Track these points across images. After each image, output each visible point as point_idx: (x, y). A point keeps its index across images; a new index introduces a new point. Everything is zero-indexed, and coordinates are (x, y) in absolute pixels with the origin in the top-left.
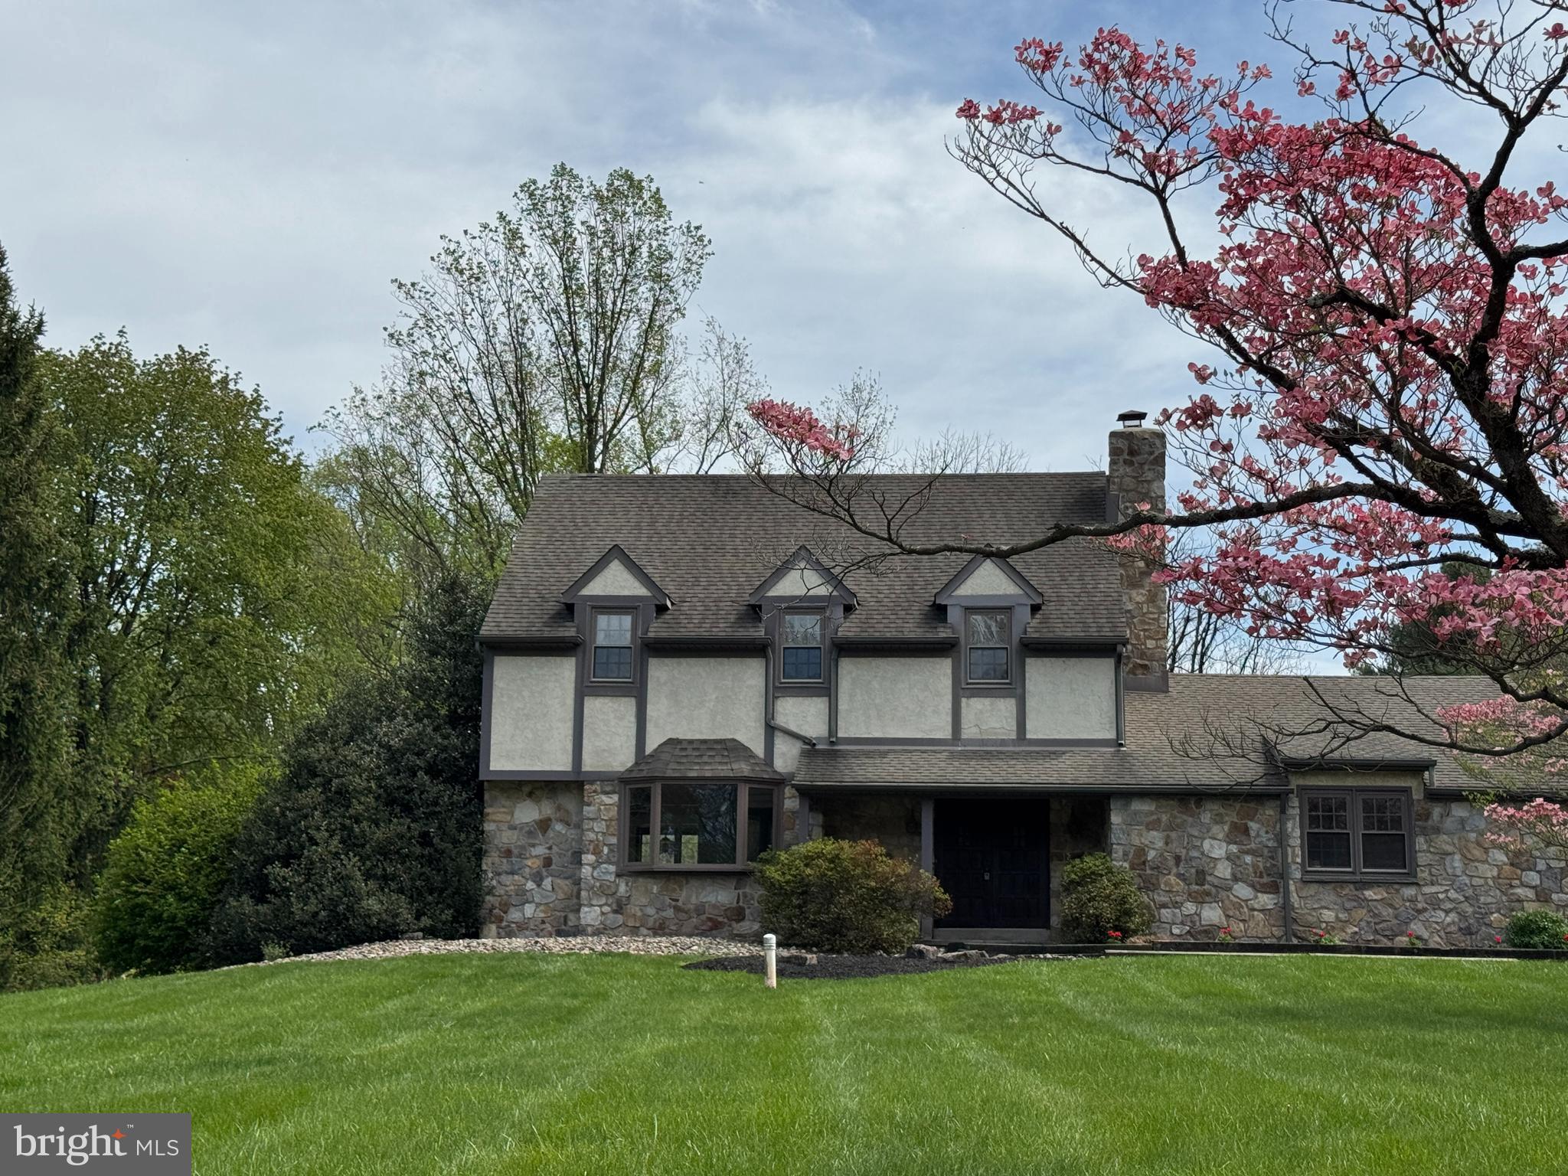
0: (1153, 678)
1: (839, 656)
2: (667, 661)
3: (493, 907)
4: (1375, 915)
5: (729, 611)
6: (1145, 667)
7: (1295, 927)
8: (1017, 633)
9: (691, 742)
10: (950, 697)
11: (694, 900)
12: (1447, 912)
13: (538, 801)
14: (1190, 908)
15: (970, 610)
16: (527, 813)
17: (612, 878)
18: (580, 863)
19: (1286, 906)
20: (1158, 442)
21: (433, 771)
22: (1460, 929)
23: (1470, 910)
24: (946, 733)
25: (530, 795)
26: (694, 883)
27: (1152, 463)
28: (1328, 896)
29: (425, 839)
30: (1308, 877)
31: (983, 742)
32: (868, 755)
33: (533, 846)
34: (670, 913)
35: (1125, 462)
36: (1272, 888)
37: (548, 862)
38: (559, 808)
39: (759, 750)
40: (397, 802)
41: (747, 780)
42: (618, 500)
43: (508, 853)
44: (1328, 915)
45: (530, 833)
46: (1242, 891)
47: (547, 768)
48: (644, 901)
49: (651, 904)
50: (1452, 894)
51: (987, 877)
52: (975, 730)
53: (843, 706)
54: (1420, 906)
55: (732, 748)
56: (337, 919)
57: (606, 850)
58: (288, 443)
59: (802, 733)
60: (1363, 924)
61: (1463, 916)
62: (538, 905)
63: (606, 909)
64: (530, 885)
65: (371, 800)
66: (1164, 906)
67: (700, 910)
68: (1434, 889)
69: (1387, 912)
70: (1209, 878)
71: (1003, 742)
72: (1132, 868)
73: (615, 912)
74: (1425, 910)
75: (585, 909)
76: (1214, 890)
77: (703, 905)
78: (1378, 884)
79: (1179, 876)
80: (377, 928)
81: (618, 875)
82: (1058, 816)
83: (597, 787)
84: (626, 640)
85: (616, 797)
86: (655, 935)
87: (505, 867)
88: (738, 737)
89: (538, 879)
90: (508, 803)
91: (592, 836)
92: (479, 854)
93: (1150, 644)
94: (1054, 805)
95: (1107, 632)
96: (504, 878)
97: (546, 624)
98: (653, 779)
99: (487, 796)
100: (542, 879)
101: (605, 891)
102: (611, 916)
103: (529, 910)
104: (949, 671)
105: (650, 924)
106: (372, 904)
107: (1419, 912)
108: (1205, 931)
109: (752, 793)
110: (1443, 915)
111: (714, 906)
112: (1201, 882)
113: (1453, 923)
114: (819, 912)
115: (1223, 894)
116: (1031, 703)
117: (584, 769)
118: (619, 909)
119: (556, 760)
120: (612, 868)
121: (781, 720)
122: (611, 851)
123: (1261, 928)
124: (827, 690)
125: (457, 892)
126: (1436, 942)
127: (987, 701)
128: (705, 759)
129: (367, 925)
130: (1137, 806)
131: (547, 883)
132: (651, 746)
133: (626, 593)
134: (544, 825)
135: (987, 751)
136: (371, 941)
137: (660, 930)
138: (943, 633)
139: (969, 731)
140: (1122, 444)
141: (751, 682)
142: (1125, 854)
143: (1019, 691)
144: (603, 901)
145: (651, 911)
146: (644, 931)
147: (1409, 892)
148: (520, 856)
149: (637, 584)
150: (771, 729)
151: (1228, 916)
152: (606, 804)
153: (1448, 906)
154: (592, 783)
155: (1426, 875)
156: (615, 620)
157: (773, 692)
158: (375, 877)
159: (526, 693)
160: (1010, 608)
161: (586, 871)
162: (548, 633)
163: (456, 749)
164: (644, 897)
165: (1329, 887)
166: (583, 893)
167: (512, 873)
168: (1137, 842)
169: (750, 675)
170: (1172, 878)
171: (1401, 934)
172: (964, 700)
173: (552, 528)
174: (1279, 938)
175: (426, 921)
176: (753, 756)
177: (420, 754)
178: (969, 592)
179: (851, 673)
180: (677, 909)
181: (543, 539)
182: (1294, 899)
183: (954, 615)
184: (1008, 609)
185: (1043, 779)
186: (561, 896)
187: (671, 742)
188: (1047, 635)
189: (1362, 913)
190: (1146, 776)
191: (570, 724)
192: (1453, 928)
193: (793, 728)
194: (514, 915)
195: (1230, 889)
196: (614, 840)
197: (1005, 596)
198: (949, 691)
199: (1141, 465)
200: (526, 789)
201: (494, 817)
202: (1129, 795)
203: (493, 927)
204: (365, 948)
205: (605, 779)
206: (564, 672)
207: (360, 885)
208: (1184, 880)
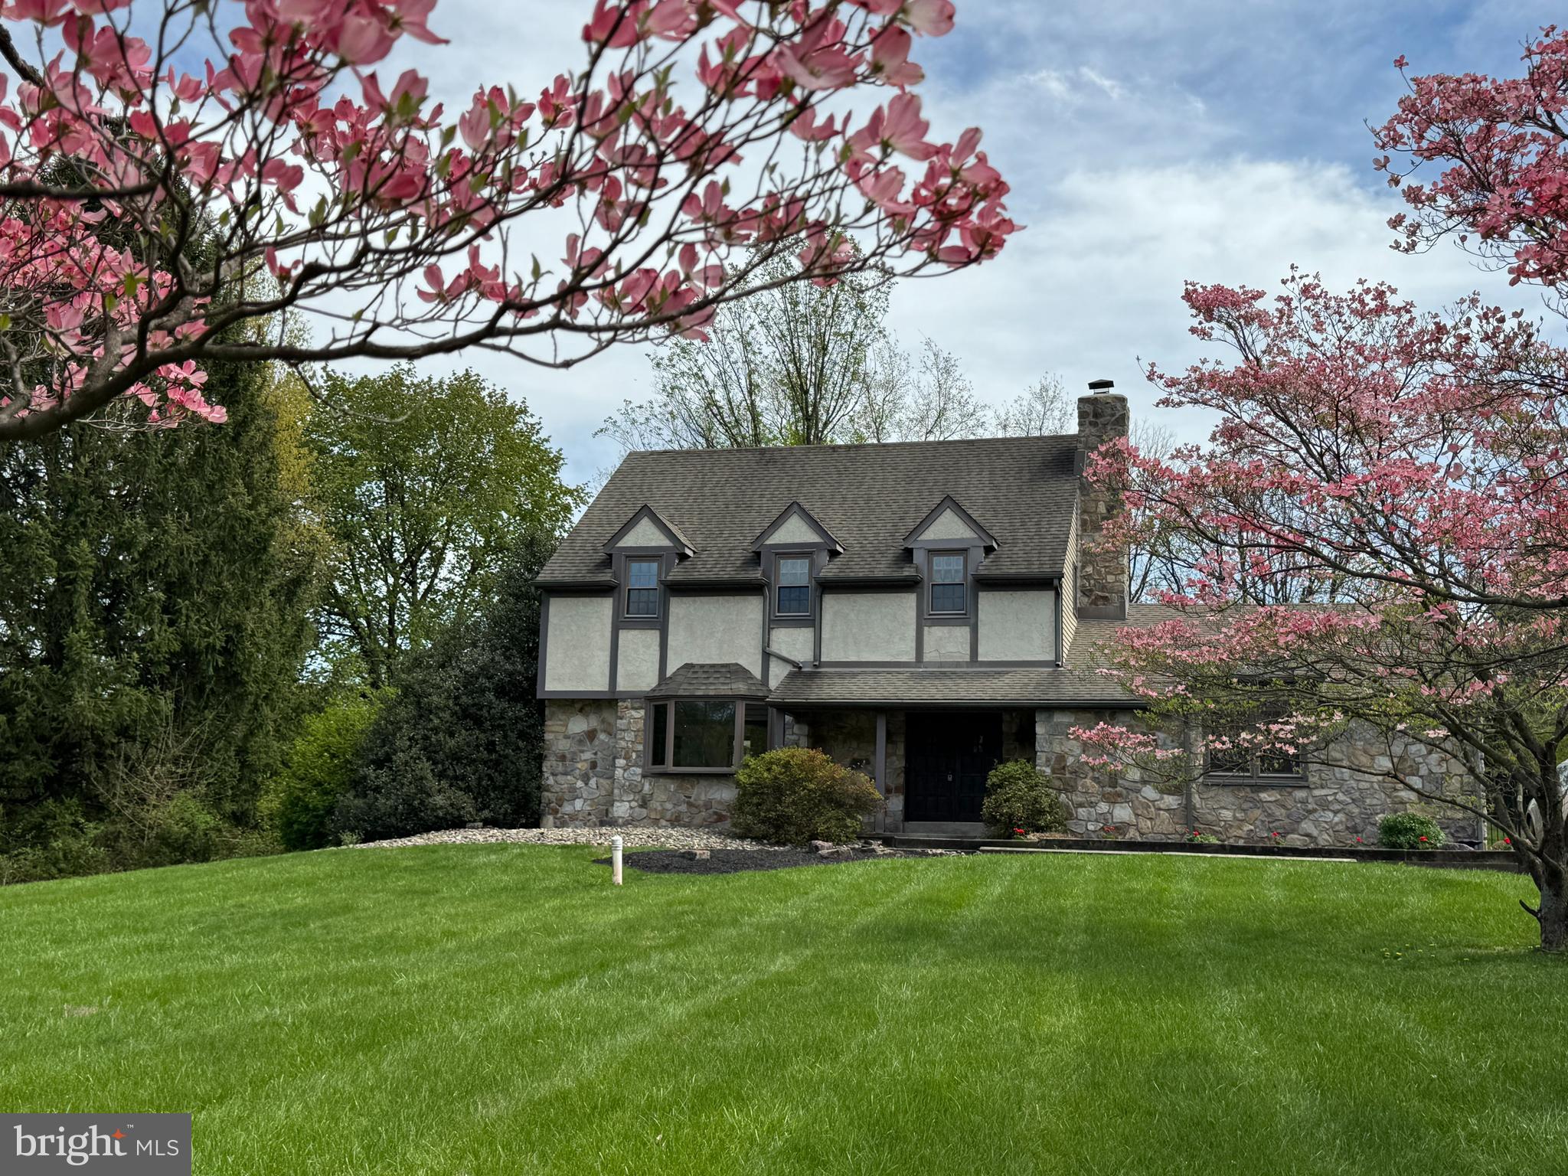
0: (1111, 608)
1: (822, 593)
2: (684, 599)
3: (550, 802)
4: (1269, 815)
5: (739, 556)
6: (1105, 598)
7: (1196, 825)
8: (971, 571)
9: (702, 666)
10: (914, 626)
11: (703, 797)
12: (1336, 813)
13: (587, 716)
14: (1103, 807)
15: (933, 552)
16: (578, 725)
17: (639, 778)
18: (614, 766)
19: (1188, 807)
20: (1118, 405)
21: (500, 691)
22: (1347, 828)
23: (1356, 811)
24: (911, 657)
25: (581, 710)
26: (703, 783)
27: (1113, 424)
28: (1226, 797)
29: (491, 746)
30: (1210, 781)
31: (941, 664)
32: (841, 676)
33: (583, 752)
34: (683, 808)
35: (1091, 423)
36: (1176, 791)
37: (594, 765)
38: (603, 721)
39: (757, 672)
40: (469, 716)
41: (743, 697)
42: (681, 470)
43: (563, 758)
44: (1227, 814)
45: (581, 742)
46: (1149, 792)
47: (590, 689)
48: (664, 797)
49: (669, 800)
50: (1341, 797)
51: (950, 779)
52: (934, 654)
53: (826, 635)
54: (1310, 807)
55: (736, 671)
56: (412, 812)
57: (634, 755)
58: (547, 441)
59: (792, 658)
60: (1258, 823)
61: (1350, 816)
62: (585, 800)
63: (634, 804)
64: (580, 784)
65: (446, 715)
66: (1081, 805)
67: (708, 805)
68: (1323, 792)
69: (1279, 812)
70: (1120, 781)
71: (958, 664)
72: (1053, 772)
73: (641, 806)
74: (1315, 811)
75: (617, 804)
76: (1124, 792)
77: (710, 801)
78: (1272, 787)
79: (1094, 779)
80: (443, 818)
81: (644, 776)
82: (1009, 727)
83: (628, 704)
84: (653, 584)
85: (642, 712)
86: (673, 827)
87: (560, 769)
88: (741, 662)
89: (586, 779)
90: (564, 717)
91: (623, 744)
92: (540, 759)
93: (1110, 578)
94: (1006, 717)
95: (1047, 569)
96: (560, 778)
97: (590, 571)
98: (668, 697)
99: (547, 712)
100: (589, 779)
101: (632, 788)
102: (637, 809)
103: (578, 804)
104: (914, 604)
105: (668, 815)
106: (439, 800)
107: (1310, 812)
108: (1117, 828)
109: (748, 708)
110: (1331, 815)
111: (720, 802)
112: (1114, 784)
113: (1341, 822)
114: (768, 811)
115: (1133, 795)
116: (982, 631)
117: (618, 689)
118: (644, 804)
119: (596, 682)
120: (639, 771)
121: (774, 648)
122: (638, 756)
123: (1165, 826)
124: (814, 622)
125: (517, 789)
126: (1325, 840)
127: (945, 629)
128: (711, 680)
129: (437, 817)
130: (1060, 718)
131: (593, 782)
132: (671, 670)
133: (653, 544)
134: (591, 735)
135: (944, 671)
136: (438, 830)
137: (676, 822)
138: (908, 572)
139: (929, 656)
140: (1089, 408)
141: (752, 616)
142: (1048, 760)
143: (972, 621)
144: (631, 797)
145: (669, 806)
146: (663, 822)
147: (1300, 794)
148: (572, 760)
149: (662, 537)
150: (767, 656)
151: (1137, 815)
152: (634, 720)
153: (1337, 807)
154: (624, 700)
155: (1315, 779)
156: (645, 565)
157: (771, 623)
158: (447, 777)
159: (574, 628)
160: (966, 550)
161: (619, 772)
162: (590, 578)
163: (520, 673)
164: (664, 794)
165: (1226, 789)
166: (616, 791)
167: (566, 774)
168: (1057, 750)
169: (750, 611)
170: (1088, 781)
171: (1293, 831)
172: (926, 629)
173: (623, 494)
174: (1183, 835)
175: (486, 813)
176: (752, 677)
177: (490, 678)
178: (932, 537)
179: (833, 607)
180: (690, 804)
181: (612, 504)
182: (1196, 799)
183: (919, 557)
184: (963, 551)
185: (980, 695)
186: (604, 793)
187: (688, 667)
188: (995, 572)
189: (1257, 812)
190: (1070, 691)
191: (607, 653)
192: (1340, 827)
193: (785, 654)
194: (567, 808)
195: (1139, 791)
196: (640, 747)
197: (962, 540)
198: (914, 621)
199: (1105, 425)
200: (578, 706)
201: (553, 729)
202: (1051, 709)
203: (551, 818)
204: (432, 835)
205: (633, 696)
206: (603, 609)
207: (432, 783)
208: (1098, 783)
